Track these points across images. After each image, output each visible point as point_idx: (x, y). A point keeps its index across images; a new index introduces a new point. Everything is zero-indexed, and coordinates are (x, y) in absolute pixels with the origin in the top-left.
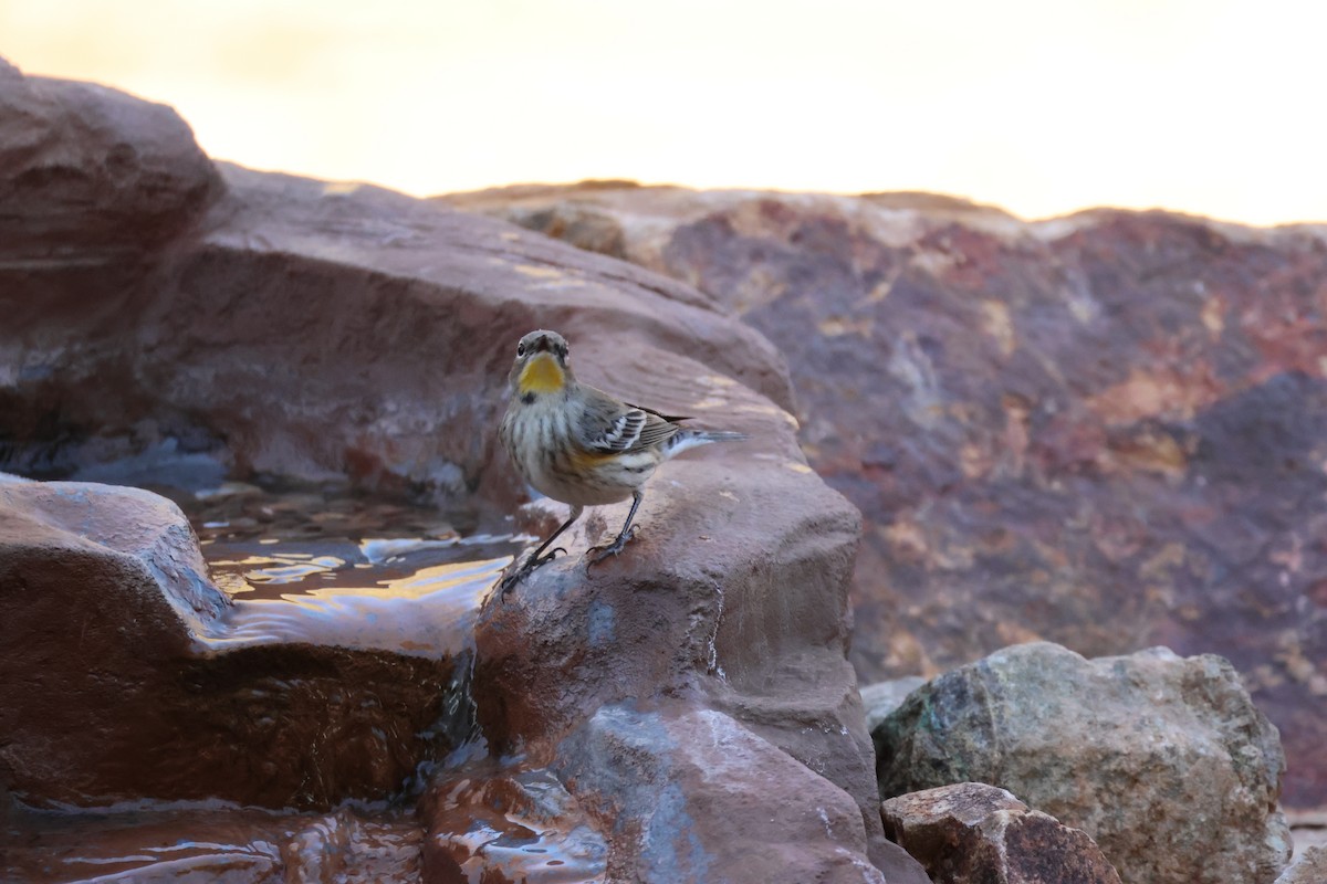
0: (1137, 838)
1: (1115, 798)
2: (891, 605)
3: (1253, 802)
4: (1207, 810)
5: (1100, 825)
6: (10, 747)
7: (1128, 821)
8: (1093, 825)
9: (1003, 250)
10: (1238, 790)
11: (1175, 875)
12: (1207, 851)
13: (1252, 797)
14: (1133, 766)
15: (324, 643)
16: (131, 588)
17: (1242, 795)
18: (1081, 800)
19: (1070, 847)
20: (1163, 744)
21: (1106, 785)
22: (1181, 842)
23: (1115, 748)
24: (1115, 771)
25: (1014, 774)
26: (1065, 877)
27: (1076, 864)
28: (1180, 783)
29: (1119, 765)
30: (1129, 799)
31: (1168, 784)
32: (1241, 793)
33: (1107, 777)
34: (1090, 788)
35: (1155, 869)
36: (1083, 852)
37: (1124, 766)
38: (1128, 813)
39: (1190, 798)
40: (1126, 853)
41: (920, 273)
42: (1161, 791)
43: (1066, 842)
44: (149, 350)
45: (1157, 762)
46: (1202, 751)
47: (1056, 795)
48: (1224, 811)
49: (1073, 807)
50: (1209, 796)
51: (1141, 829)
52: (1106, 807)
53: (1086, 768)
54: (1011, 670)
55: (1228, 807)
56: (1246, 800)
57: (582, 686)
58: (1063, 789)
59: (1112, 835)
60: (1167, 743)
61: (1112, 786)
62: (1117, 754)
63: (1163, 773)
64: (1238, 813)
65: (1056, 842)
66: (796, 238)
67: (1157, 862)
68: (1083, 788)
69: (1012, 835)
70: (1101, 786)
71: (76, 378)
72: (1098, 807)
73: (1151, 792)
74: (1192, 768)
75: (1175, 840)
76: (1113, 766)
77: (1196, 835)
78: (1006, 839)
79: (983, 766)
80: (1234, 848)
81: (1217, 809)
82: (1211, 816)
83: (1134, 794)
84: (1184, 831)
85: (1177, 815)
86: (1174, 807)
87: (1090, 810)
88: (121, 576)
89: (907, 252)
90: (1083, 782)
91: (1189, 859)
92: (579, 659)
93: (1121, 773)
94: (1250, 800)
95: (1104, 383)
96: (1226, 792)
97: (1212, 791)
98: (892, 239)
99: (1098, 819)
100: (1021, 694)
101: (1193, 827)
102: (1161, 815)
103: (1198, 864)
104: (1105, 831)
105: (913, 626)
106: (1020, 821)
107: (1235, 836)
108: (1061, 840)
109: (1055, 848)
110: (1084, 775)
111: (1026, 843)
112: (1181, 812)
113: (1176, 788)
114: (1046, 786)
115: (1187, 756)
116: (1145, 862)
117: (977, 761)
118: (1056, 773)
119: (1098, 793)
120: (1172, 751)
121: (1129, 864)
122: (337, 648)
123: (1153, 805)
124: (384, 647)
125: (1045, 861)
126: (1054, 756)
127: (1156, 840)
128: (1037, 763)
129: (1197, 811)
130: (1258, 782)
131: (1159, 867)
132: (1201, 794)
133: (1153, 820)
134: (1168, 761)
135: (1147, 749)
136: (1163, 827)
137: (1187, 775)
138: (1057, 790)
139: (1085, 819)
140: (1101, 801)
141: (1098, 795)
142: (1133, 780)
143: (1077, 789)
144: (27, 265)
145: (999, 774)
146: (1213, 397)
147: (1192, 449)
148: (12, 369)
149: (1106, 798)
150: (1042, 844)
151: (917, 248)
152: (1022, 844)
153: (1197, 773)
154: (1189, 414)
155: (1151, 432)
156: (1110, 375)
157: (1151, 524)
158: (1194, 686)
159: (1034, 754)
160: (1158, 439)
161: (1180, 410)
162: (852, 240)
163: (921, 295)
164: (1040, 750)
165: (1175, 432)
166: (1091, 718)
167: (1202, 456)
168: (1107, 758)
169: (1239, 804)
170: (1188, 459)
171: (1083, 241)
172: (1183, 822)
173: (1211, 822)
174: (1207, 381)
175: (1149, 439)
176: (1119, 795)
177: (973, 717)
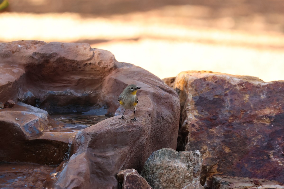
0: (172, 180)
1: (169, 173)
4: (182, 176)
5: (167, 177)
7: (171, 177)
8: (166, 177)
9: (254, 86)
10: (187, 173)
11: (177, 186)
12: (182, 183)
13: (190, 175)
14: (172, 168)
17: (188, 174)
18: (164, 173)
19: (139, 180)
22: (178, 181)
23: (170, 165)
26: (137, 184)
27: (140, 182)
28: (179, 172)
33: (168, 170)
34: (166, 171)
35: (174, 185)
36: (142, 181)
38: (171, 176)
39: (180, 174)
40: (170, 182)
41: (236, 89)
42: (175, 173)
43: (139, 179)
45: (175, 168)
46: (183, 167)
47: (160, 172)
48: (185, 176)
49: (163, 174)
50: (183, 174)
51: (172, 178)
54: (161, 152)
55: (186, 176)
58: (162, 171)
59: (168, 179)
60: (178, 165)
62: (170, 166)
63: (176, 170)
64: (187, 177)
66: (216, 82)
67: (175, 184)
68: (165, 171)
69: (128, 177)
73: (174, 173)
77: (180, 180)
78: (126, 178)
79: (151, 166)
80: (186, 182)
81: (184, 176)
82: (183, 177)
83: (172, 173)
84: (179, 179)
85: (178, 177)
86: (178, 175)
87: (165, 175)
88: (14, 127)
89: (235, 86)
90: (165, 170)
91: (179, 184)
92: (79, 145)
93: (170, 169)
94: (189, 175)
95: (260, 108)
96: (185, 174)
97: (183, 173)
98: (234, 84)
100: (161, 156)
101: (180, 179)
102: (176, 176)
103: (180, 184)
104: (167, 178)
106: (130, 175)
107: (187, 181)
108: (138, 178)
109: (136, 180)
110: (165, 169)
111: (130, 179)
112: (178, 176)
113: (178, 172)
114: (159, 170)
115: (180, 167)
116: (173, 184)
118: (161, 168)
119: (167, 172)
120: (178, 167)
121: (170, 184)
122: (52, 140)
123: (174, 175)
124: (56, 140)
125: (133, 182)
126: (161, 166)
127: (175, 180)
128: (158, 167)
130: (191, 172)
131: (175, 185)
133: (174, 177)
134: (177, 168)
135: (174, 166)
136: (176, 178)
139: (164, 176)
140: (167, 174)
141: (167, 173)
142: (172, 171)
143: (164, 171)
144: (85, 78)
145: (153, 168)
146: (280, 112)
147: (272, 120)
148: (81, 94)
149: (168, 173)
150: (134, 179)
151: (237, 85)
152: (129, 179)
153: (181, 170)
154: (274, 115)
155: (265, 117)
156: (263, 107)
157: (258, 132)
158: (188, 157)
159: (158, 165)
160: (266, 118)
161: (273, 114)
162: (226, 83)
163: (234, 93)
164: (159, 165)
165: (270, 117)
166: (169, 160)
167: (274, 121)
168: (168, 167)
169: (188, 176)
170: (271, 122)
171: (269, 86)
172: (179, 178)
173: (182, 178)
174: (280, 110)
175: (264, 118)
176: (170, 173)
177: (152, 159)
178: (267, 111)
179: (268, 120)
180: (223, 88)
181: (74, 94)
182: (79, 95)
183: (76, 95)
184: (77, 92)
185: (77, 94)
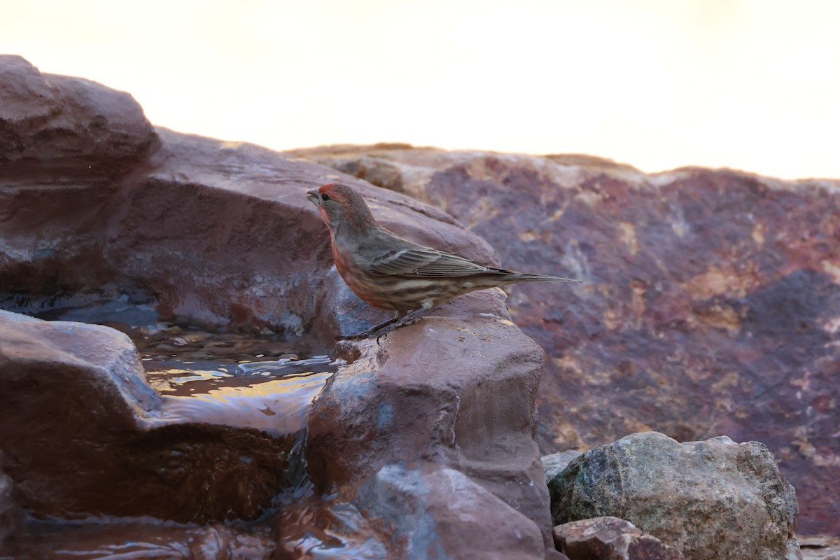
0: (708, 552)
1: (695, 527)
2: (560, 406)
3: (779, 532)
4: (750, 536)
5: (685, 544)
6: (25, 482)
7: (703, 541)
8: (681, 544)
9: (632, 191)
10: (770, 525)
13: (778, 529)
14: (706, 508)
15: (217, 423)
16: (100, 387)
17: (772, 528)
18: (674, 528)
20: (725, 496)
21: (690, 520)
22: (734, 555)
23: (696, 497)
24: (695, 511)
25: (634, 512)
28: (735, 520)
29: (698, 507)
30: (704, 528)
31: (728, 520)
32: (772, 526)
33: (690, 515)
34: (680, 521)
37: (701, 508)
38: (703, 537)
39: (740, 529)
41: (581, 204)
42: (723, 524)
43: (665, 554)
44: (114, 241)
45: (721, 506)
46: (748, 500)
47: (659, 525)
48: (761, 537)
49: (669, 532)
50: (752, 527)
51: (710, 547)
52: (689, 533)
53: (677, 509)
54: (633, 449)
55: (763, 535)
56: (775, 531)
57: (373, 453)
58: (663, 521)
59: (693, 550)
60: (727, 495)
61: (693, 520)
62: (697, 501)
63: (725, 513)
64: (769, 539)
65: (659, 554)
66: (506, 181)
68: (676, 521)
69: (633, 549)
70: (686, 520)
71: (68, 257)
72: (685, 533)
73: (717, 525)
74: (742, 510)
75: (731, 554)
76: (694, 508)
77: (744, 551)
78: (629, 551)
79: (615, 506)
81: (756, 535)
82: (753, 540)
83: (706, 526)
84: (736, 549)
85: (733, 539)
86: (731, 534)
87: (679, 534)
89: (574, 191)
90: (676, 518)
92: (371, 436)
93: (699, 513)
94: (777, 530)
95: (692, 274)
96: (763, 525)
97: (754, 525)
98: (565, 184)
99: (685, 540)
100: (639, 463)
101: (742, 546)
102: (723, 538)
104: (688, 548)
105: (573, 419)
106: (637, 541)
107: (767, 553)
108: (662, 553)
110: (676, 513)
111: (640, 554)
112: (735, 537)
113: (732, 522)
114: (653, 519)
115: (739, 503)
117: (612, 504)
118: (659, 511)
119: (685, 525)
120: (730, 500)
123: (718, 532)
126: (658, 501)
127: (719, 554)
128: (648, 505)
129: (744, 536)
130: (782, 520)
132: (747, 526)
133: (717, 541)
134: (728, 506)
135: (715, 498)
136: (724, 546)
137: (739, 514)
138: (660, 522)
139: (676, 540)
140: (686, 529)
141: (685, 526)
142: (706, 517)
143: (672, 522)
144: (41, 188)
145: (625, 512)
146: (757, 283)
147: (744, 315)
148: (29, 251)
149: (690, 528)
150: (651, 555)
151: (580, 189)
152: (638, 555)
153: (745, 514)
154: (743, 293)
155: (720, 304)
156: (696, 269)
157: (718, 360)
158: (744, 461)
159: (646, 500)
160: (724, 308)
161: (737, 291)
162: (541, 183)
163: (582, 218)
164: (650, 497)
165: (735, 305)
166: (681, 479)
167: (750, 319)
168: (690, 503)
169: (770, 533)
170: (741, 321)
171: (681, 187)
172: (736, 543)
173: (753, 544)
174: (754, 274)
175: (718, 309)
176: (698, 526)
177: (609, 477)
178: (717, 282)
179: (729, 313)
180: (537, 202)
181: (7, 252)
182: (24, 255)
183: (12, 256)
184: (14, 245)
185: (15, 251)
